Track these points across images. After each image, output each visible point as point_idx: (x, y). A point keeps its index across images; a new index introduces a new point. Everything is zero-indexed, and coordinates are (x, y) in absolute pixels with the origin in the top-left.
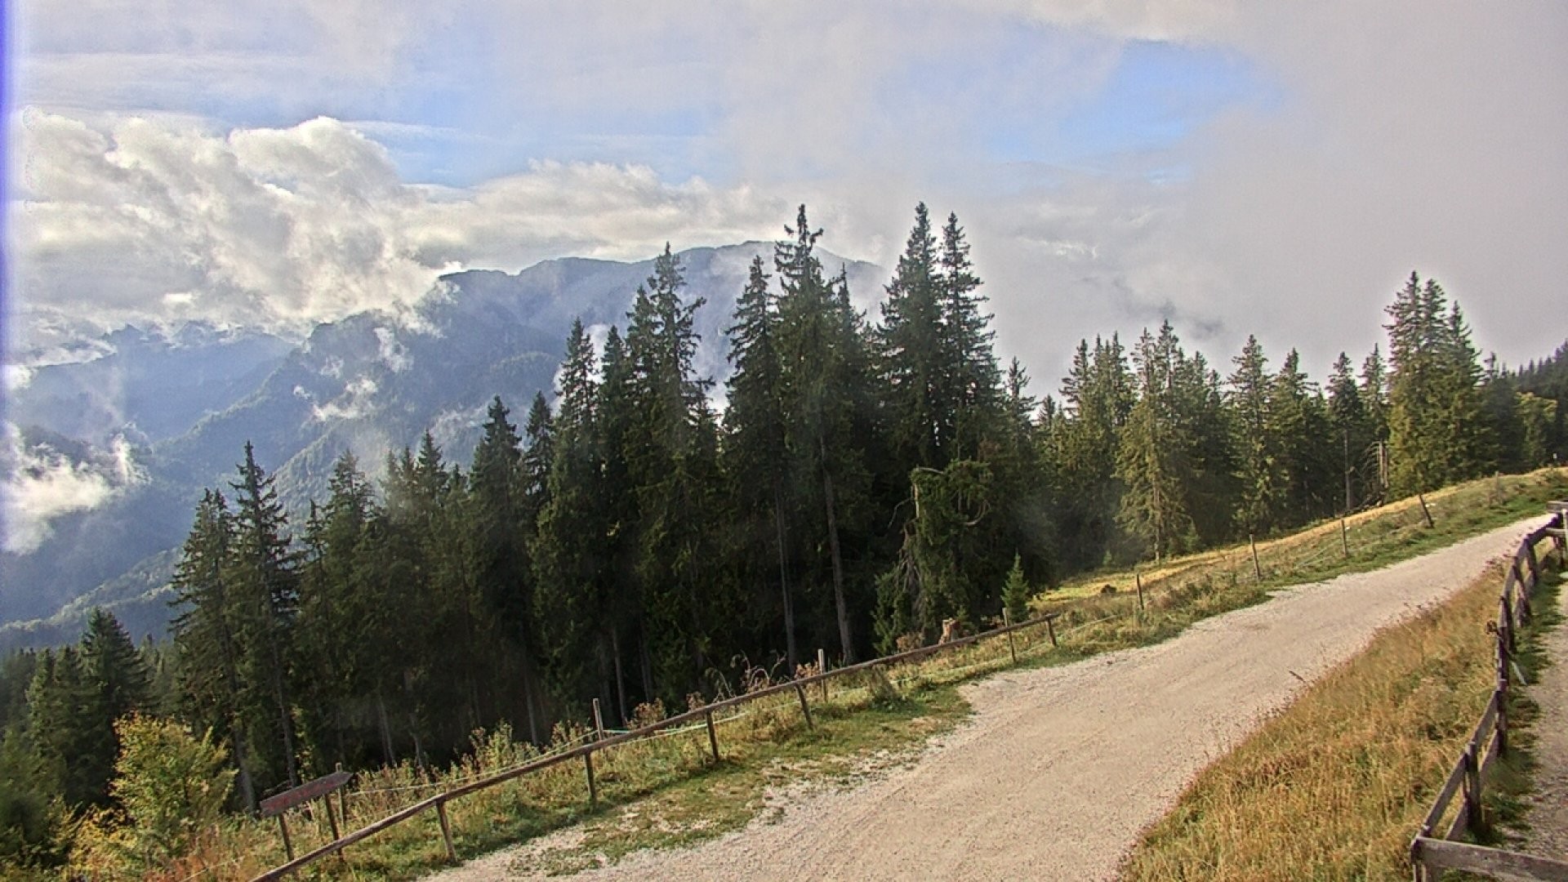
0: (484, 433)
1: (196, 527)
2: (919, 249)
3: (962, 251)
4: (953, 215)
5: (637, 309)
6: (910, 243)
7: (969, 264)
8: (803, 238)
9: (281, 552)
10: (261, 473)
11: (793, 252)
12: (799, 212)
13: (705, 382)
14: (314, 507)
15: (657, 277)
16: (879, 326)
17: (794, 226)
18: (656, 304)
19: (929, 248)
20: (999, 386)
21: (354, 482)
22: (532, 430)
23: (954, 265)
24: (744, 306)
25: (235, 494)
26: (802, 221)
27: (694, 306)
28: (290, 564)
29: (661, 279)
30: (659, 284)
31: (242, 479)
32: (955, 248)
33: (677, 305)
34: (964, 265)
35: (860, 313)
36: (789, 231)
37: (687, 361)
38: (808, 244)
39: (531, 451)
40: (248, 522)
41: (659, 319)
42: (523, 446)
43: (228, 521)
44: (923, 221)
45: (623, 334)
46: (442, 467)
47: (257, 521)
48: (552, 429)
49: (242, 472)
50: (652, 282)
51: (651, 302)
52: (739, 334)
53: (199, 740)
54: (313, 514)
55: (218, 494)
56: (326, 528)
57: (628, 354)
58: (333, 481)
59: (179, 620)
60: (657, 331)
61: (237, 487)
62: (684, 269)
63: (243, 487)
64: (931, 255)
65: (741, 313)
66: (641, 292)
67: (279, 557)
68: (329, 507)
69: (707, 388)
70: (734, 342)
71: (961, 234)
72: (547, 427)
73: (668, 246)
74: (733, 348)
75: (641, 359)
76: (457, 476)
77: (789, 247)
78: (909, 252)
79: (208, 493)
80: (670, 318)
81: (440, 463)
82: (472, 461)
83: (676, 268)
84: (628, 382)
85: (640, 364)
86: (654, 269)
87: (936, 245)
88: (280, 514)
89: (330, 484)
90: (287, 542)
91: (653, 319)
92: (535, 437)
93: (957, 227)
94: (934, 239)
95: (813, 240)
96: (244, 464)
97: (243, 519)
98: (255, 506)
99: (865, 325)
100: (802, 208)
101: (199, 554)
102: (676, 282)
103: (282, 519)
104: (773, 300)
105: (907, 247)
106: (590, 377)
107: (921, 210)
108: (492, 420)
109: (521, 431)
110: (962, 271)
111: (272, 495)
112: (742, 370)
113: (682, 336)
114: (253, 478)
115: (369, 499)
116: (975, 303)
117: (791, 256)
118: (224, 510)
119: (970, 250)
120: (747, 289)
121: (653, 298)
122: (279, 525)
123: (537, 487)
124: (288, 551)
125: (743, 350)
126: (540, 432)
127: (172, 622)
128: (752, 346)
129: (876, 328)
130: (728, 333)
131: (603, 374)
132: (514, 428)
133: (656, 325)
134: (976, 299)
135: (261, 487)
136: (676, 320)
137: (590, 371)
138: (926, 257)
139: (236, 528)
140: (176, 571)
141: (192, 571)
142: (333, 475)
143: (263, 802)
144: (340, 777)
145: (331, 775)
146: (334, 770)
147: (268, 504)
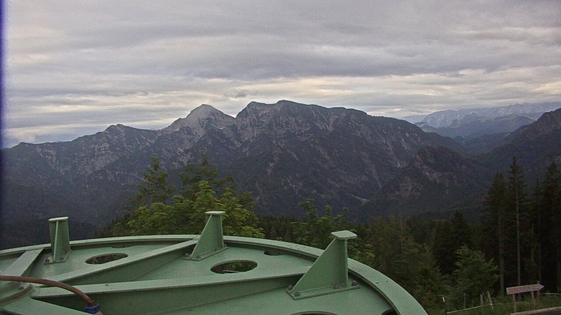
1: (492, 185)
9: (524, 198)
10: (518, 168)
14: (538, 182)
21: (555, 174)
25: (508, 175)
28: (527, 203)
31: (511, 170)
40: (512, 185)
43: (504, 185)
47: (514, 185)
49: (511, 167)
53: (487, 261)
54: (537, 185)
55: (501, 175)
56: (543, 191)
58: (547, 173)
59: (483, 217)
61: (509, 172)
63: (511, 172)
67: (522, 200)
68: (544, 183)
79: (498, 174)
88: (524, 184)
89: (545, 174)
90: (526, 195)
96: (512, 164)
97: (510, 184)
98: (514, 180)
101: (493, 195)
103: (525, 186)
111: (522, 177)
114: (515, 170)
118: (503, 180)
122: (524, 187)
124: (526, 198)
127: (481, 217)
135: (518, 173)
139: (507, 187)
140: (483, 200)
141: (490, 200)
142: (547, 171)
143: (508, 289)
144: (539, 287)
145: (535, 285)
146: (536, 283)
147: (521, 179)
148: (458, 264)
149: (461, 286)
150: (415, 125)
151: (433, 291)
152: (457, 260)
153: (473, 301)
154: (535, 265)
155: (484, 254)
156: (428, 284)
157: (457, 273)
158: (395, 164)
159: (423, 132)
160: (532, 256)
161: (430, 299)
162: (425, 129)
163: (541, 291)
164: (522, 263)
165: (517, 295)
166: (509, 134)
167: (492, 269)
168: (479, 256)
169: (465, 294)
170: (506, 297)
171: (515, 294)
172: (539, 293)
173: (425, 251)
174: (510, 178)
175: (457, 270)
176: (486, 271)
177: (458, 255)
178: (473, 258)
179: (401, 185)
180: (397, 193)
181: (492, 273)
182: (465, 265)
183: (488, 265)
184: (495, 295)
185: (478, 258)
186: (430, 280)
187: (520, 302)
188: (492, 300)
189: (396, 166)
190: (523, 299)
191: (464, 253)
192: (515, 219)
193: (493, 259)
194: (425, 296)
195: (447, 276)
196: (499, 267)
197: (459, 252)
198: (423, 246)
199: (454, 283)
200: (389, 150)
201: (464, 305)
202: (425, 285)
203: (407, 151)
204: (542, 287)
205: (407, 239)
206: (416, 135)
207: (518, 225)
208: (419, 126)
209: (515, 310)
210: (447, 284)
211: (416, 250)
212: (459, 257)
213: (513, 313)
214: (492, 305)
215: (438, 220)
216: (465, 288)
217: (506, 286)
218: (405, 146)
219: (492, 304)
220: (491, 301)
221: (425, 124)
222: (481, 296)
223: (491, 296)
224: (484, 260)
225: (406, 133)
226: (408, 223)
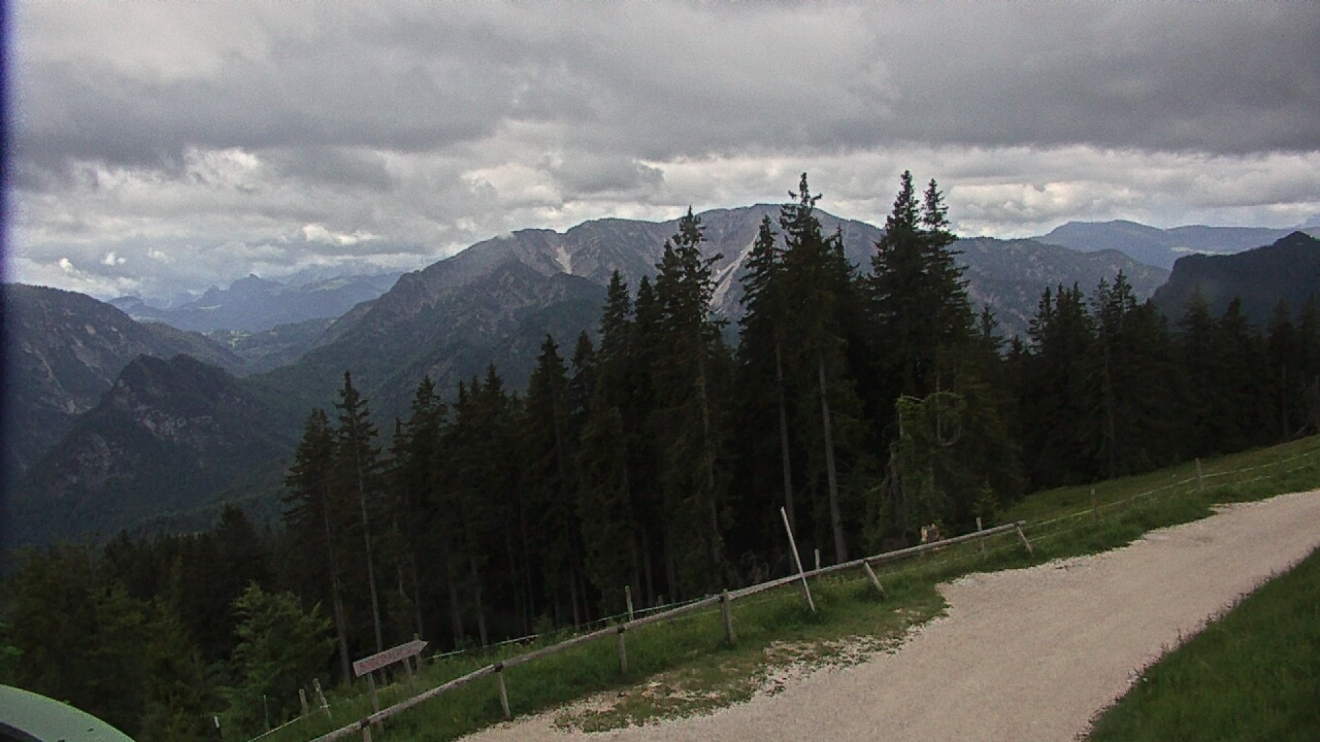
0: (537, 364)
1: (305, 437)
2: (904, 209)
3: (941, 211)
4: (933, 181)
5: (664, 261)
6: (896, 205)
7: (947, 222)
8: (805, 200)
9: (372, 459)
10: (357, 394)
11: (796, 213)
12: (801, 179)
13: (721, 322)
14: (399, 424)
15: (681, 234)
16: (869, 275)
17: (798, 192)
18: (680, 256)
19: (912, 209)
20: (974, 327)
21: (431, 403)
22: (578, 360)
23: (934, 222)
24: (754, 258)
25: (336, 412)
26: (803, 187)
27: (713, 259)
28: (380, 471)
29: (684, 236)
30: (683, 240)
31: (342, 400)
32: (934, 208)
33: (698, 258)
34: (943, 223)
35: (853, 265)
36: (793, 195)
37: (707, 304)
38: (809, 205)
39: (575, 378)
40: (346, 434)
41: (683, 269)
42: (570, 375)
43: (331, 434)
44: (908, 186)
45: (653, 282)
46: (503, 391)
47: (352, 434)
48: (592, 360)
49: (343, 394)
50: (677, 238)
51: (676, 254)
52: (748, 283)
53: (307, 612)
54: (398, 430)
55: (322, 413)
56: (410, 440)
57: (657, 299)
58: (414, 402)
59: (290, 512)
60: (681, 279)
61: (338, 406)
62: (703, 228)
63: (343, 406)
64: (915, 214)
65: (752, 264)
66: (668, 246)
67: (370, 464)
68: (411, 423)
69: (723, 327)
70: (746, 288)
71: (939, 197)
72: (590, 359)
73: (690, 209)
74: (745, 293)
75: (668, 303)
76: (515, 399)
77: (793, 207)
78: (896, 213)
79: (314, 411)
80: (692, 267)
81: (502, 388)
82: (527, 386)
83: (697, 226)
84: (657, 321)
85: (667, 307)
86: (678, 228)
87: (918, 206)
89: (412, 405)
90: (378, 452)
91: (678, 269)
92: (579, 367)
93: (937, 191)
94: (917, 202)
95: (813, 203)
96: (343, 387)
97: (342, 433)
98: (351, 422)
99: (858, 275)
100: (804, 176)
101: (307, 460)
102: (695, 239)
103: (374, 433)
104: (778, 254)
105: (894, 208)
106: (626, 318)
107: (907, 177)
108: (543, 353)
109: (568, 363)
110: (942, 229)
111: (365, 414)
112: (752, 312)
113: (703, 284)
114: (351, 399)
115: (444, 417)
116: (952, 256)
117: (794, 216)
118: (327, 425)
119: (948, 211)
120: (756, 244)
121: (677, 251)
122: (372, 436)
123: (580, 409)
124: (377, 459)
125: (754, 295)
126: (583, 362)
127: (285, 514)
128: (761, 292)
129: (866, 277)
130: (741, 281)
131: (636, 315)
132: (562, 360)
133: (680, 274)
134: (953, 253)
135: (358, 406)
136: (697, 270)
137: (626, 312)
138: (910, 216)
139: (336, 440)
140: (288, 473)
141: (301, 473)
142: (415, 397)
143: (355, 664)
144: (418, 645)
145: (409, 644)
146: (412, 640)
147: (363, 420)
148: (243, 631)
149: (254, 681)
150: (110, 306)
151: (189, 708)
152: (239, 620)
153: (285, 711)
154: (408, 601)
155: (299, 598)
156: (175, 694)
157: (242, 652)
158: (62, 406)
159: (132, 321)
160: (401, 583)
161: (184, 731)
162: (136, 315)
163: (424, 653)
164: (382, 600)
165: (376, 673)
166: (333, 322)
167: (319, 629)
168: (288, 603)
169: (265, 696)
170: (356, 684)
171: (373, 672)
172: (419, 660)
173: (161, 615)
174: (342, 418)
175: (241, 646)
176: (307, 636)
177: (240, 609)
178: (276, 610)
179: (81, 458)
180: (75, 479)
181: (320, 638)
182: (258, 630)
183: (311, 620)
184: (331, 685)
185: (285, 609)
186: (178, 683)
187: (385, 689)
188: (326, 697)
189: (64, 410)
190: (390, 679)
191: (252, 604)
192: (360, 508)
193: (319, 604)
194: (171, 724)
195: (219, 665)
196: (334, 619)
197: (242, 602)
198: (153, 605)
199: (237, 677)
200: (43, 370)
201: (267, 724)
202: (167, 699)
203: (92, 370)
204: (425, 643)
205: (109, 594)
206: (115, 330)
207: (365, 522)
208: (118, 306)
209: (377, 707)
210: (218, 684)
211: (137, 617)
212: (245, 613)
213: (373, 713)
214: (329, 707)
215: (185, 535)
216: (265, 683)
217: (353, 659)
218: (88, 360)
219: (326, 706)
220: (324, 699)
221: (137, 302)
222: (301, 692)
223: (324, 689)
224: (301, 612)
225: (87, 327)
226: (110, 552)
